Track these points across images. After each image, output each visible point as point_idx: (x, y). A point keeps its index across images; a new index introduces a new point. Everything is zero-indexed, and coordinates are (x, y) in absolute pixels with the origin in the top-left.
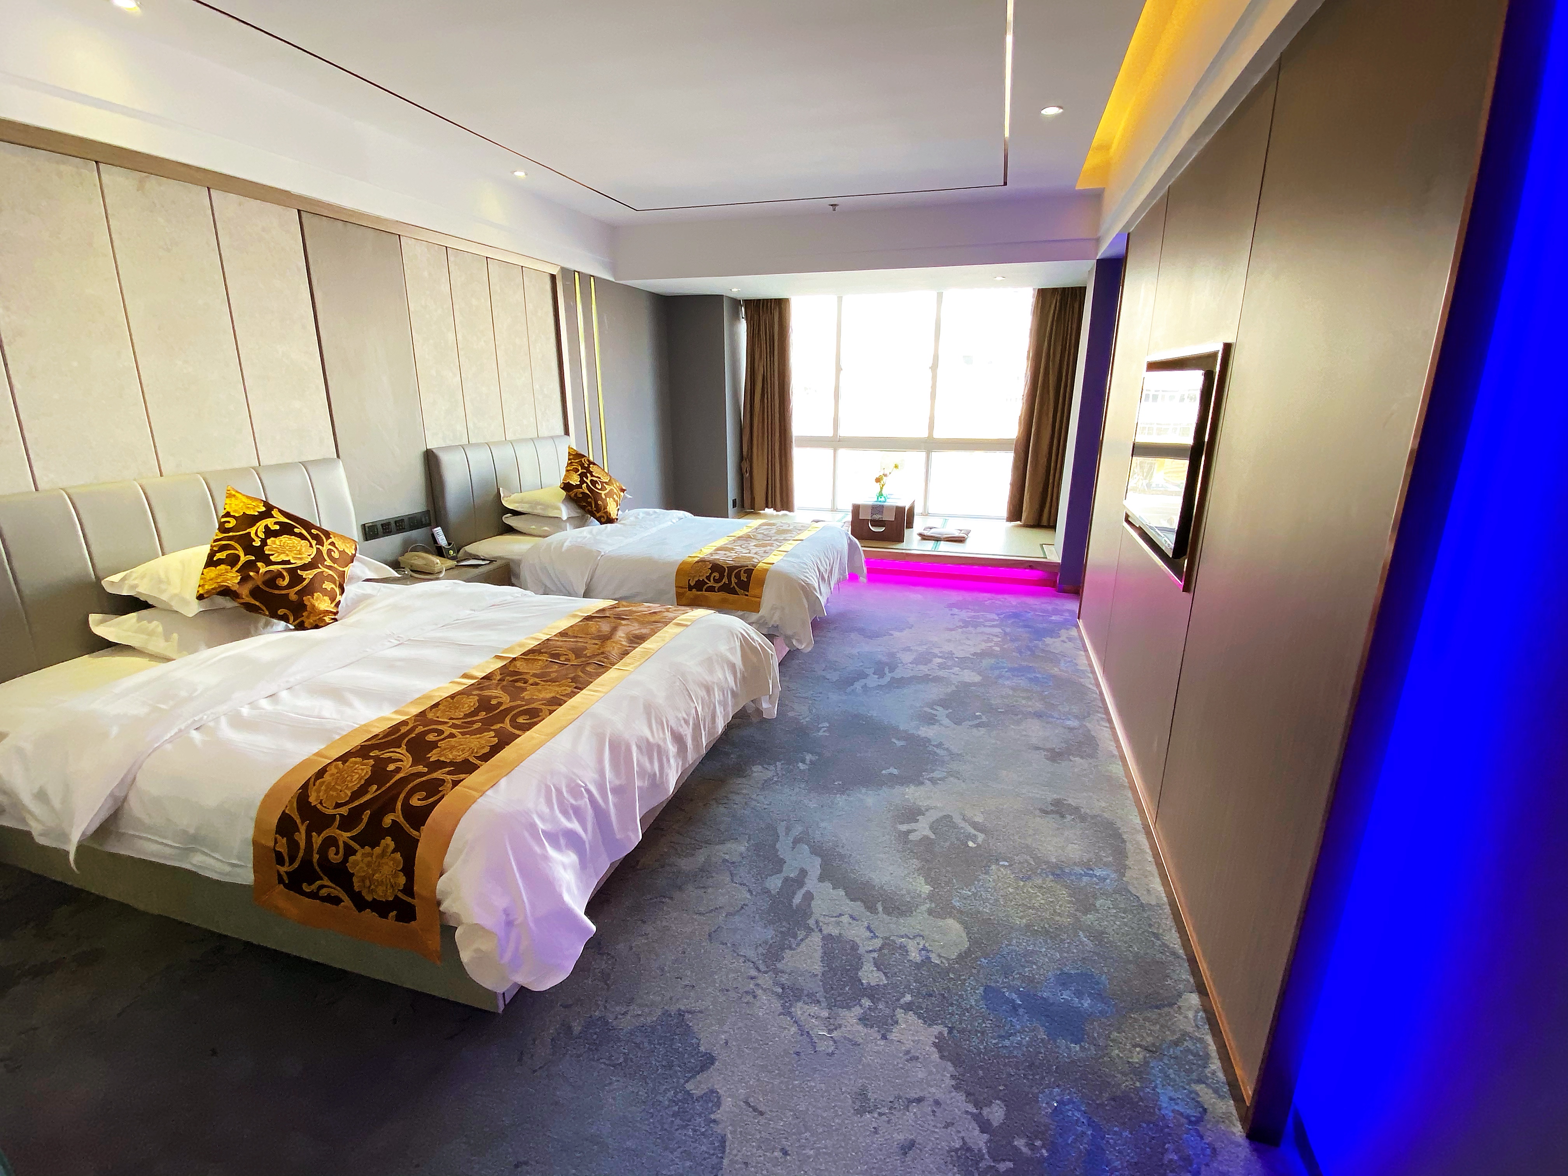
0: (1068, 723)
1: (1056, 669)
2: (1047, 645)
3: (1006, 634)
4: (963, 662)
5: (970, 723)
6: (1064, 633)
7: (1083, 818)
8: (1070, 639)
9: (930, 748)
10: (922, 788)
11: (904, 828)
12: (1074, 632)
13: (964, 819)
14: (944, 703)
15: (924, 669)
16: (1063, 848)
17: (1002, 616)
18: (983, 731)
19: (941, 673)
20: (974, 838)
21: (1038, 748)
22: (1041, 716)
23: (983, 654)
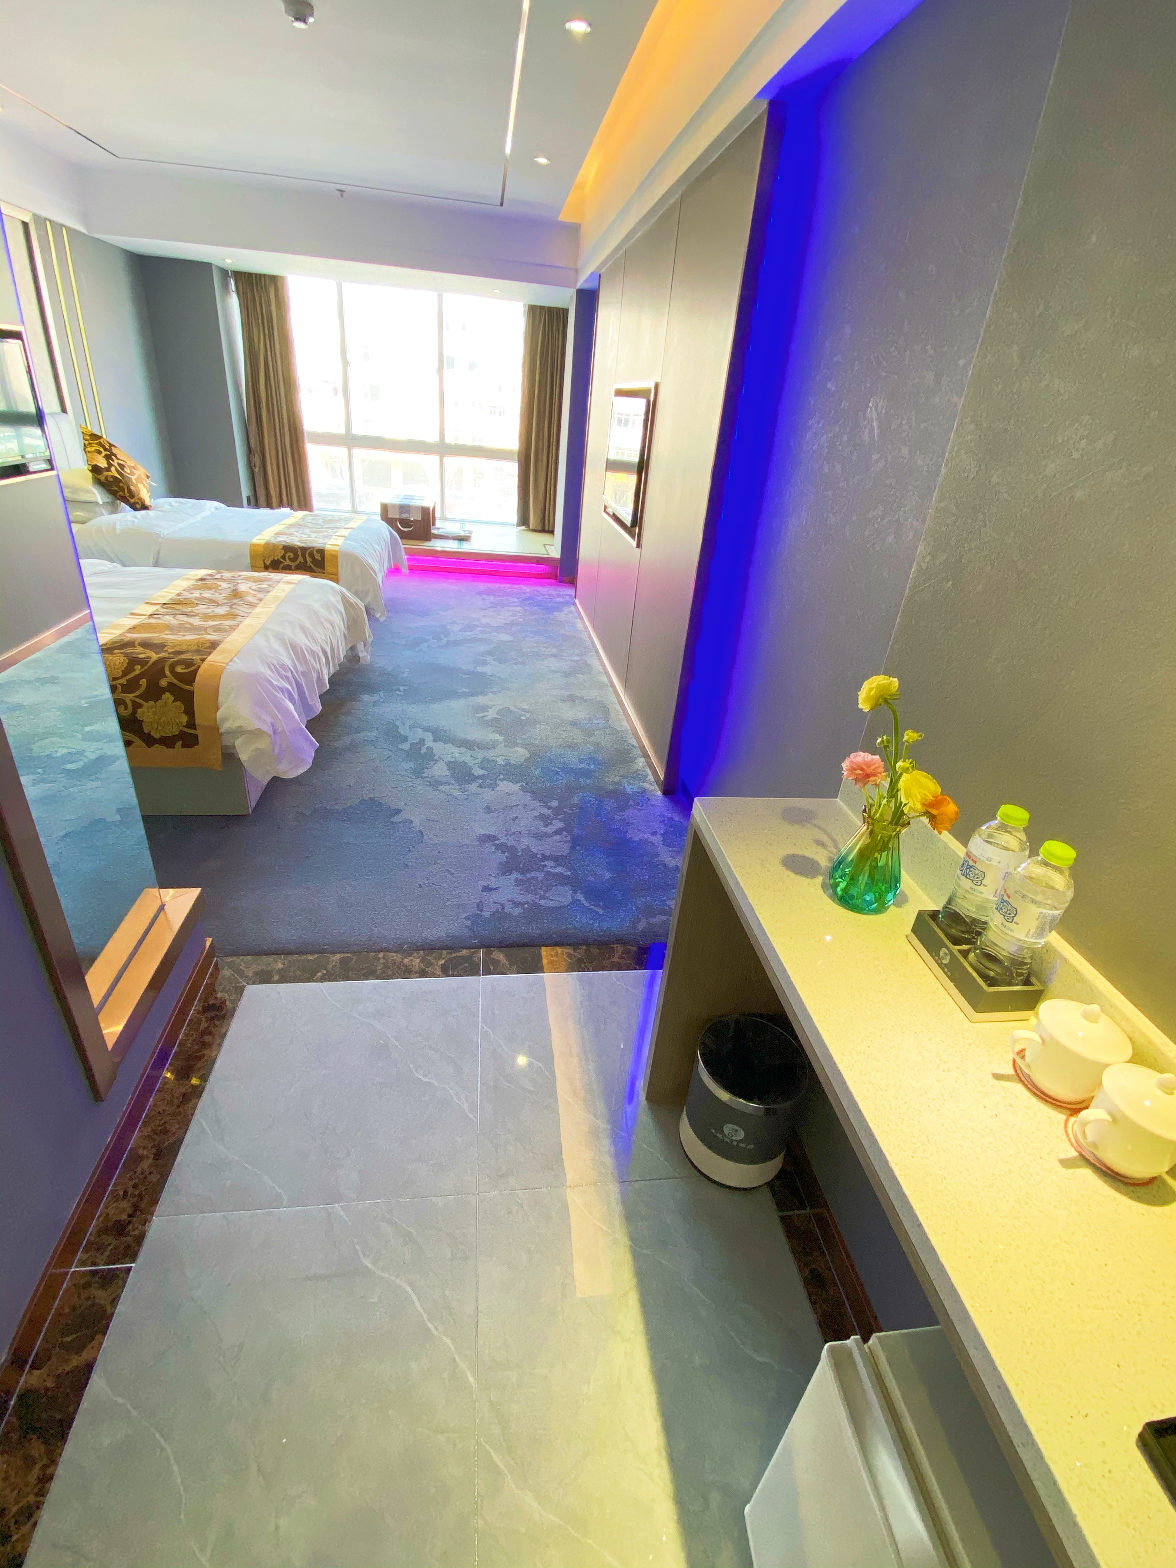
0: (573, 658)
1: (563, 630)
2: (555, 617)
3: (525, 610)
4: (498, 629)
5: (511, 663)
6: (566, 610)
7: (586, 701)
8: (571, 612)
9: (487, 677)
10: (486, 697)
11: (481, 715)
12: (572, 608)
13: (516, 708)
14: (490, 653)
15: (469, 634)
16: (575, 715)
17: (521, 599)
18: (520, 666)
19: (484, 636)
20: (525, 716)
21: (556, 672)
22: (556, 656)
23: (512, 624)
